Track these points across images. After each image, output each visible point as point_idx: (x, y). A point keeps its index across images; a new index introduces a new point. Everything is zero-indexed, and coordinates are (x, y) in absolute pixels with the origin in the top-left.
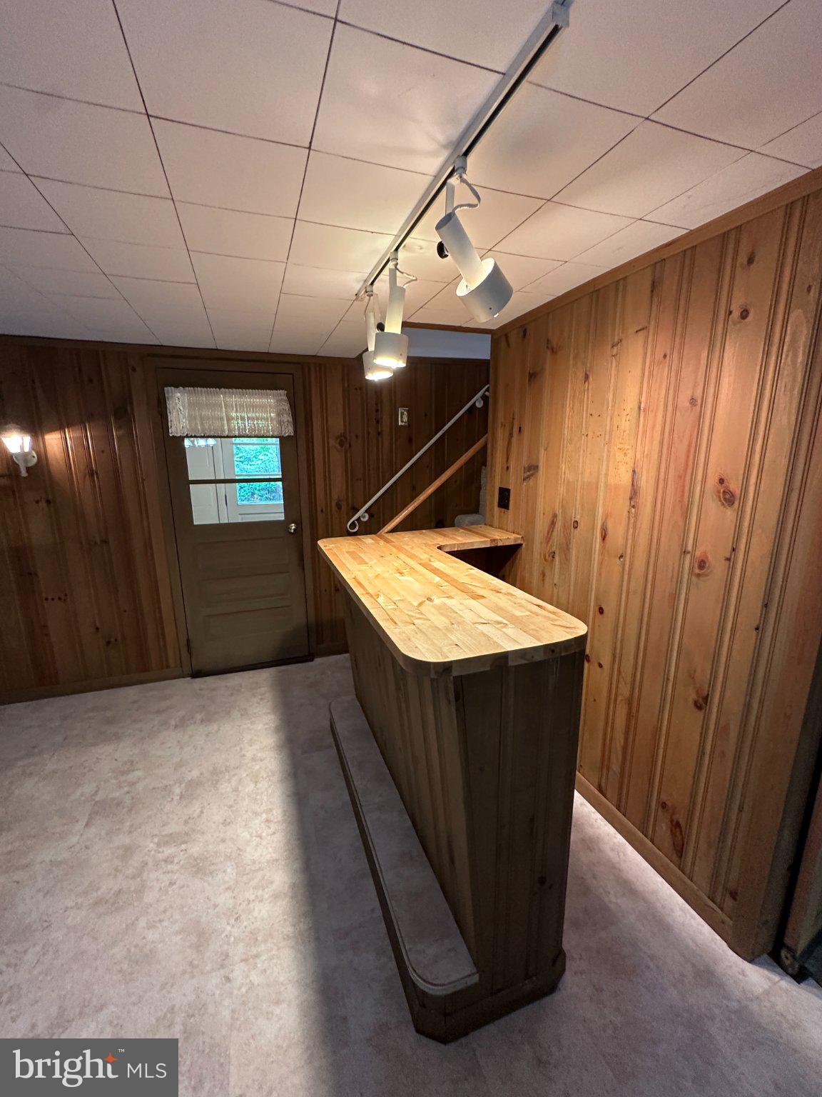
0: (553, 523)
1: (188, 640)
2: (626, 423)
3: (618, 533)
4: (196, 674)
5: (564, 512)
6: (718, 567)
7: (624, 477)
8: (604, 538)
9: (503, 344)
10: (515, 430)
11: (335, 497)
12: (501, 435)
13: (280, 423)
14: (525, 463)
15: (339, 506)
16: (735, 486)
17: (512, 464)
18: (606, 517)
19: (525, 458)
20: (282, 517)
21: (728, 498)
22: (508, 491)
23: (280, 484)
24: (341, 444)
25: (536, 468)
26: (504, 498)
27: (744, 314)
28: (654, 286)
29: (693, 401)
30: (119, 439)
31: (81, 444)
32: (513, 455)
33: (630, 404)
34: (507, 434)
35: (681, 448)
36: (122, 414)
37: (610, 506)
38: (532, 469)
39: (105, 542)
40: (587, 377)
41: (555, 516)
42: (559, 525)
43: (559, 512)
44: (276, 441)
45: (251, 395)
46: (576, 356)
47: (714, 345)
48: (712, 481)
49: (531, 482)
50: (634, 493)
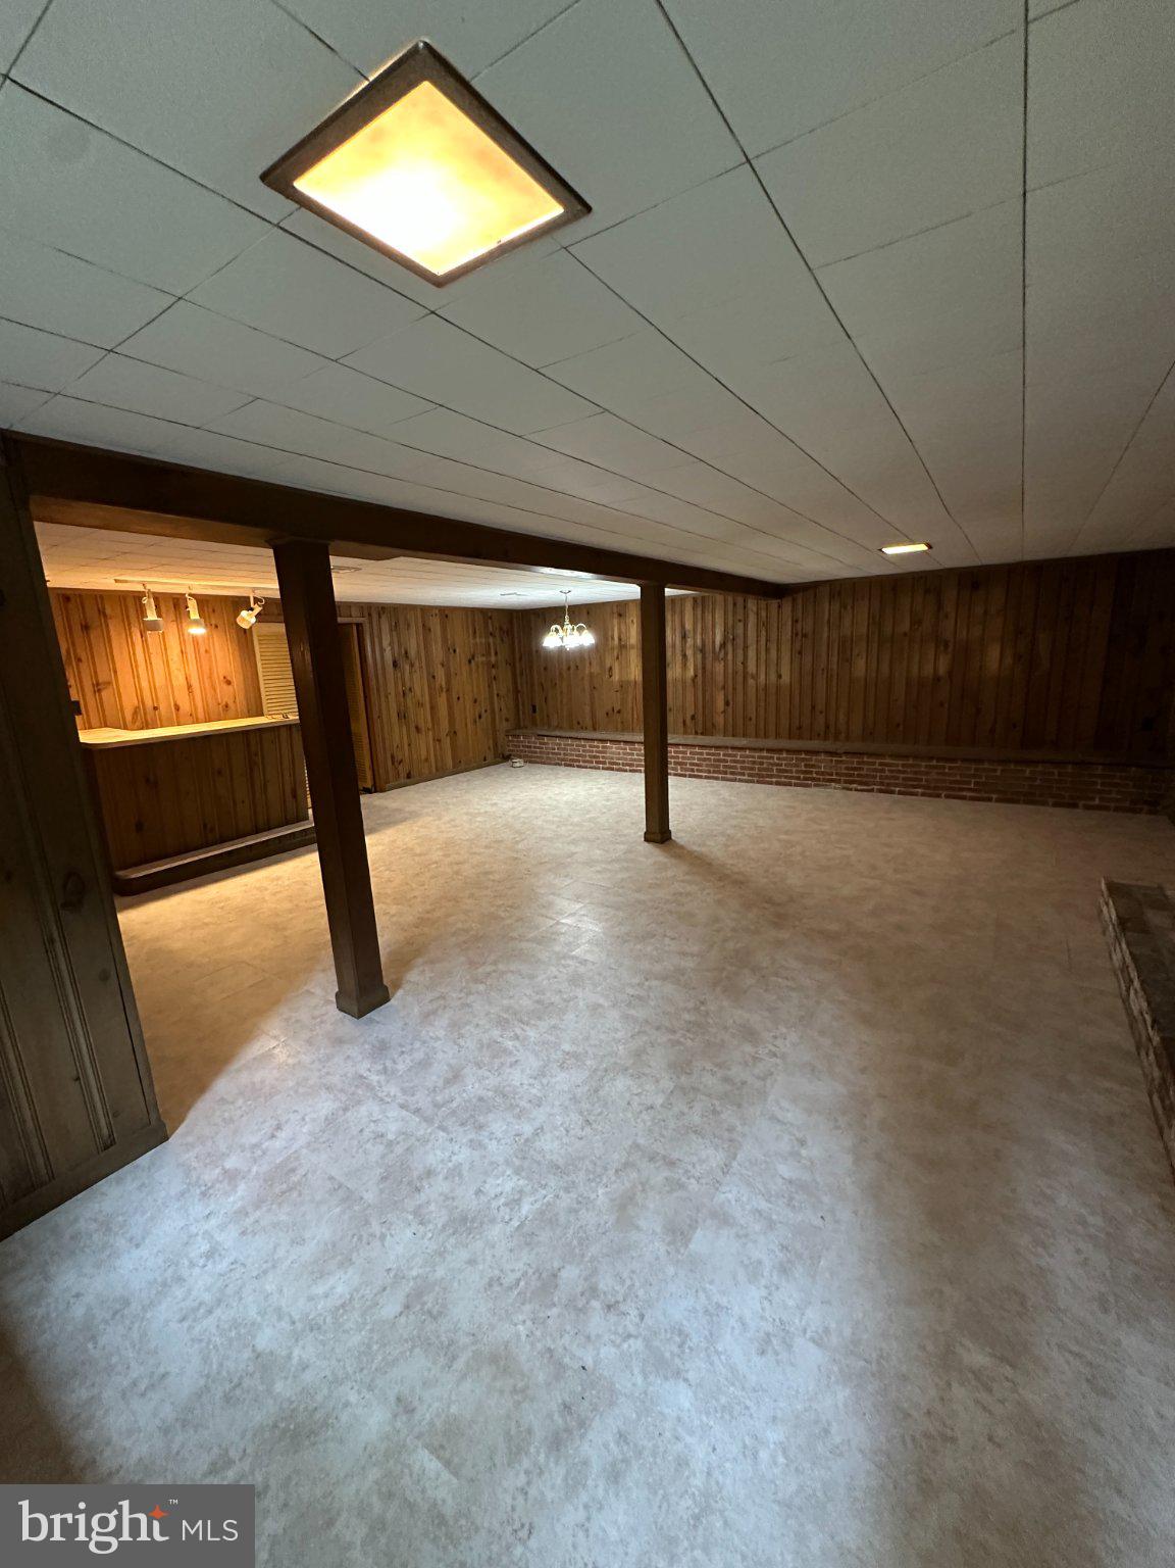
2: (175, 657)
3: (185, 707)
5: (144, 704)
6: (232, 705)
7: (182, 681)
8: (178, 709)
14: (92, 680)
16: (229, 679)
18: (176, 700)
21: (228, 682)
25: (109, 683)
27: (217, 626)
29: (206, 652)
33: (176, 651)
35: (205, 668)
37: (177, 695)
38: (104, 685)
40: (142, 635)
42: (140, 711)
43: (139, 705)
48: (222, 679)
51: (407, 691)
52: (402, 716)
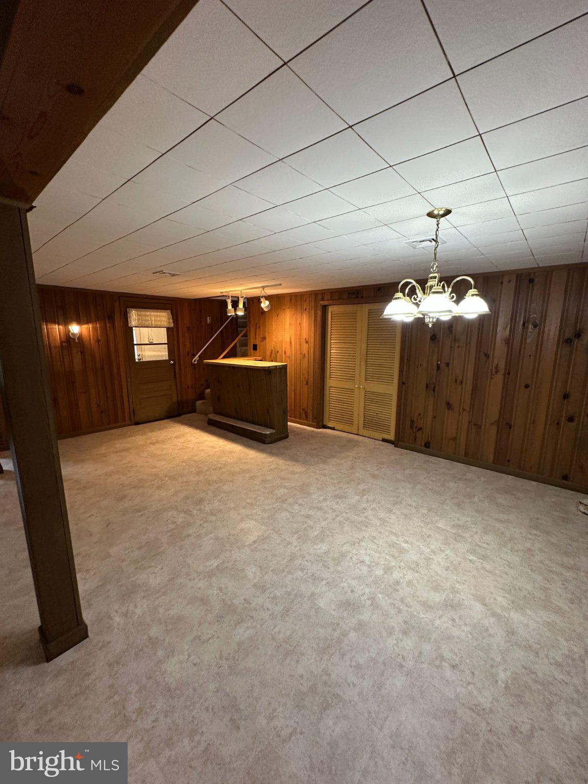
0: (272, 352)
1: (133, 410)
2: (287, 327)
3: (288, 353)
4: (137, 423)
5: (274, 349)
6: (307, 355)
7: (288, 339)
8: (285, 354)
9: (251, 302)
10: (257, 327)
11: (187, 350)
12: (252, 329)
13: (169, 322)
14: (261, 336)
15: (188, 354)
16: (307, 340)
17: (257, 337)
18: (285, 349)
19: (261, 335)
20: (167, 358)
21: (307, 342)
22: (257, 345)
23: (167, 345)
24: (188, 330)
25: (265, 338)
26: (255, 348)
27: (306, 310)
28: (291, 299)
29: (299, 324)
30: (109, 327)
31: (95, 329)
32: (257, 334)
33: (288, 324)
34: (255, 328)
35: (298, 333)
36: (111, 318)
37: (286, 346)
38: (264, 338)
39: (102, 369)
40: (278, 316)
41: (272, 350)
42: (273, 352)
43: (273, 349)
44: (165, 329)
45: (160, 312)
46: (275, 310)
47: (302, 314)
48: (304, 339)
49: (264, 342)
50: (291, 343)
51: (443, 366)
52: (431, 388)
